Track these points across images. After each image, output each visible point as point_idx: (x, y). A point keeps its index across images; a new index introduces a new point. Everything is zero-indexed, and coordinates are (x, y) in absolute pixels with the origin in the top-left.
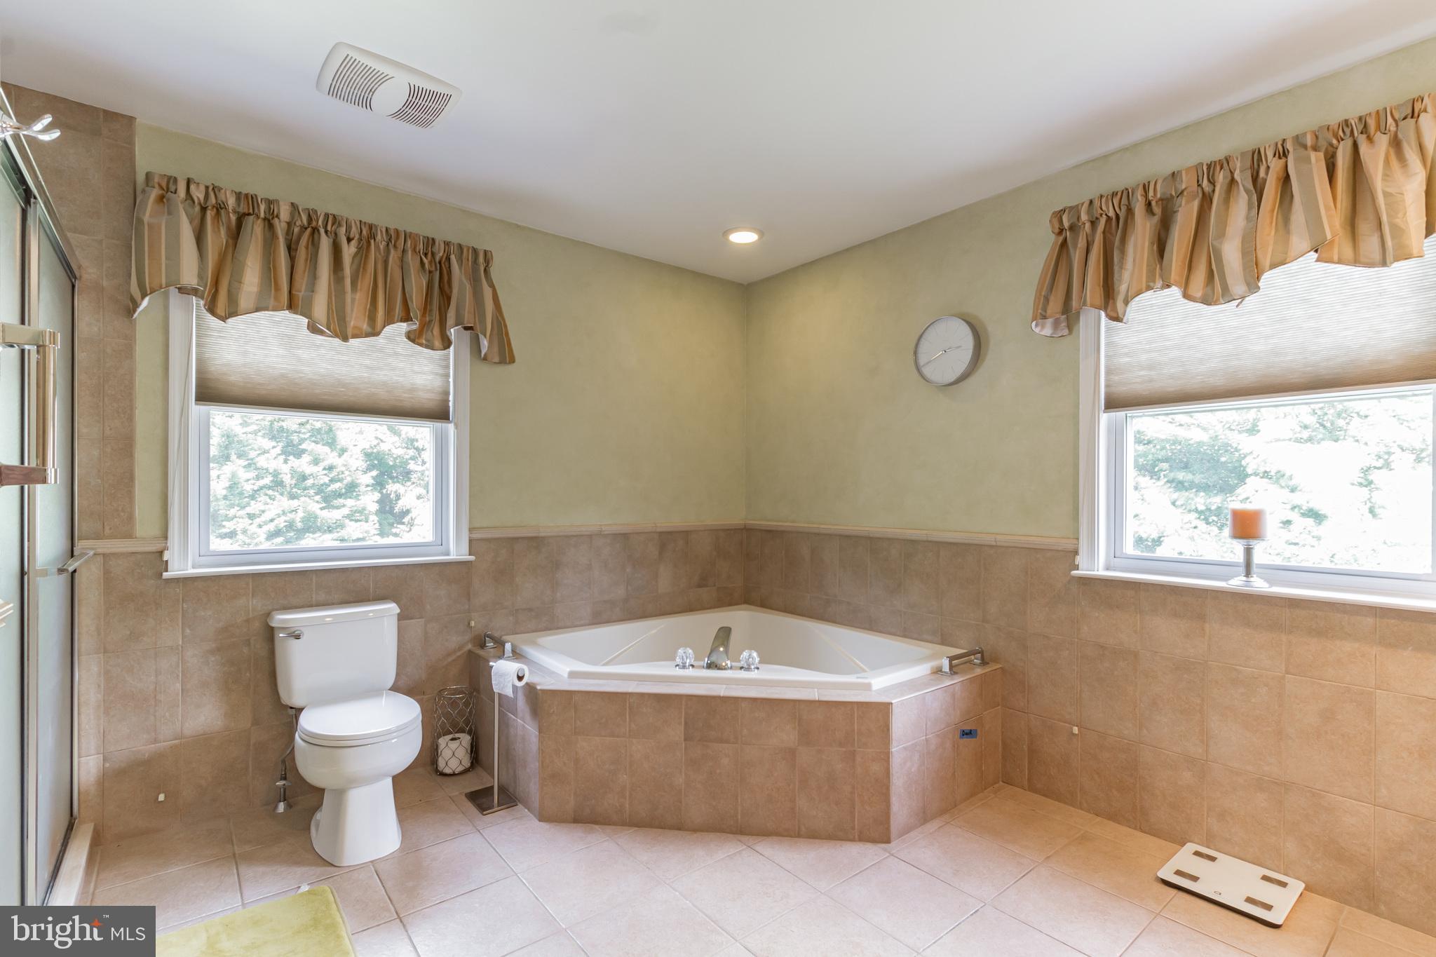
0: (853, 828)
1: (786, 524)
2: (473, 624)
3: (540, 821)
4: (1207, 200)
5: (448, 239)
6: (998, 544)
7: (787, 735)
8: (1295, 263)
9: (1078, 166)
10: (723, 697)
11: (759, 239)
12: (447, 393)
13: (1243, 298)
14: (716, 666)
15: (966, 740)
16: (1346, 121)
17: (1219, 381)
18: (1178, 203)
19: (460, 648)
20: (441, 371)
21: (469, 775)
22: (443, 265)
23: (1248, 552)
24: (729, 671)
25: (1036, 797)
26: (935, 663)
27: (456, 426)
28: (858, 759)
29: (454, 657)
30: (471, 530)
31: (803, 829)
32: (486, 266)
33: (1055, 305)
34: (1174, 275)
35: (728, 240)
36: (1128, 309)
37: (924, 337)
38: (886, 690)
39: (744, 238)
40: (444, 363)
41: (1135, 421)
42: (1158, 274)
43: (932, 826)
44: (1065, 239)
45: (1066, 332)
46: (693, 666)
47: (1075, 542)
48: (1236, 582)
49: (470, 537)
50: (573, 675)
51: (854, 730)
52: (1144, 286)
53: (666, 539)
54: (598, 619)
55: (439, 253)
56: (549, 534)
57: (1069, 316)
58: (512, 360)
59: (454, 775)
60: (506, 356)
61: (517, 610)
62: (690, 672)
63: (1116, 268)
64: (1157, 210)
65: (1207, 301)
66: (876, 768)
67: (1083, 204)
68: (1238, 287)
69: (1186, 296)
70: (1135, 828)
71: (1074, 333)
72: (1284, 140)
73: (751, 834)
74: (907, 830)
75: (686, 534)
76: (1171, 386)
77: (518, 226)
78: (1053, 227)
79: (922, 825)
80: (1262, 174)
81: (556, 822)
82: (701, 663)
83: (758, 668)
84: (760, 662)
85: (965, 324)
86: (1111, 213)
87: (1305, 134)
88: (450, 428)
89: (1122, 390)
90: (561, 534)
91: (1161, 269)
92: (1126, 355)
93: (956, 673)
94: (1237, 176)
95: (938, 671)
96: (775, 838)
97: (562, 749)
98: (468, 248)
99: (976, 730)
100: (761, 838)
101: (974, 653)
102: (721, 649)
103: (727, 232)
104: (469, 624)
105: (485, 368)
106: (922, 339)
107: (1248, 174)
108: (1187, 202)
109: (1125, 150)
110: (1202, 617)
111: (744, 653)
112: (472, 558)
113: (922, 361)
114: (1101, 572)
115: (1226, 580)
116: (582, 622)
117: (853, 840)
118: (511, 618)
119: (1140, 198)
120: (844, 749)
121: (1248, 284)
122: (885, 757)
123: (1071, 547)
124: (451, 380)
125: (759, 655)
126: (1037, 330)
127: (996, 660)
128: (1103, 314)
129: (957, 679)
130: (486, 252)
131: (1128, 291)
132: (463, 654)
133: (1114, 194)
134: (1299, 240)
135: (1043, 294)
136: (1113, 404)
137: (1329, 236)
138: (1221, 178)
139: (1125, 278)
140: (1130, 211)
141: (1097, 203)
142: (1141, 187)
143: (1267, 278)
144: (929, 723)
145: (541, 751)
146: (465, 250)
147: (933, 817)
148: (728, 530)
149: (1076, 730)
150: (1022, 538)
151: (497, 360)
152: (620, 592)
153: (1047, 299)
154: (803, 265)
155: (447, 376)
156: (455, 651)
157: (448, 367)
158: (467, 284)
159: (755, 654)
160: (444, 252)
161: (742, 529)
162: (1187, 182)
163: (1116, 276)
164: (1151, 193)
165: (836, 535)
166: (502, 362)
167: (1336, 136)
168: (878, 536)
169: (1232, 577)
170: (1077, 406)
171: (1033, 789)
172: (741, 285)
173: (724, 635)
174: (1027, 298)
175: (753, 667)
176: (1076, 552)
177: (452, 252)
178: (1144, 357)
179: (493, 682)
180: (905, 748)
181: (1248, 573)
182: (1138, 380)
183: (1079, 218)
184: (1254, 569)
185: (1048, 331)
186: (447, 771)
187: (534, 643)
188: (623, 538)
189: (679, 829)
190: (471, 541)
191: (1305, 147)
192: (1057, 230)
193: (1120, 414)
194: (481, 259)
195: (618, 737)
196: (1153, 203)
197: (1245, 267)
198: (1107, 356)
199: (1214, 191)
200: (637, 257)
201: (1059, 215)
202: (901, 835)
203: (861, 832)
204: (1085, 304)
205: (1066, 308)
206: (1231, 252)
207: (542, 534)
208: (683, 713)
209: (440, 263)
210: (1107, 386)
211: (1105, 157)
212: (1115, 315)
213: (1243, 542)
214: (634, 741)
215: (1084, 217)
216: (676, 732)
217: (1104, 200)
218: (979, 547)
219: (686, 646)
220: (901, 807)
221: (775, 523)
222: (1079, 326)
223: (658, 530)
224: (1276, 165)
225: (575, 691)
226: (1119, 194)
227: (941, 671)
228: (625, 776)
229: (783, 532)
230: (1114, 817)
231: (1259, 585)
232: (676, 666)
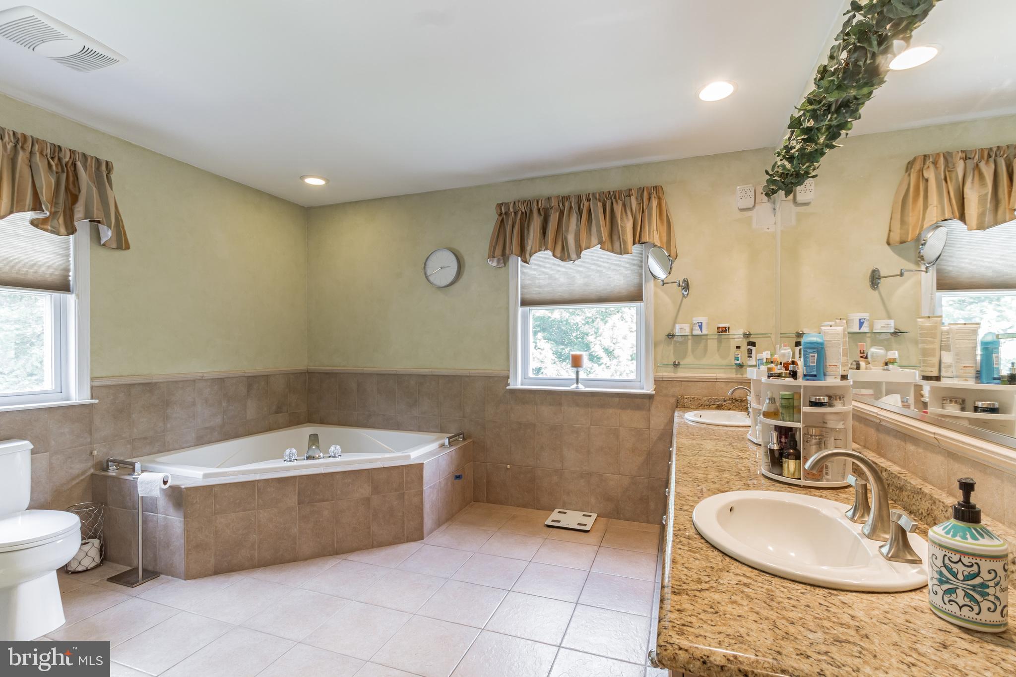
0: (404, 536)
1: (339, 368)
2: (95, 453)
3: (185, 580)
4: (562, 213)
5: (73, 148)
6: (471, 375)
7: (365, 490)
8: (592, 249)
9: (508, 182)
10: (324, 473)
11: (326, 184)
12: (68, 270)
13: (575, 261)
14: (314, 457)
15: (458, 481)
16: (609, 192)
17: (566, 296)
18: (550, 212)
19: (83, 473)
20: (62, 252)
21: (100, 569)
22: (69, 169)
23: (577, 373)
24: (322, 459)
25: (491, 505)
26: (441, 442)
27: (78, 296)
28: (406, 497)
29: (77, 481)
30: (92, 379)
31: (375, 542)
32: (108, 173)
33: (498, 251)
34: (549, 246)
35: (304, 182)
36: (531, 259)
37: (429, 258)
38: (419, 457)
39: (315, 182)
40: (64, 246)
41: (533, 311)
42: (543, 244)
43: (444, 527)
44: (503, 219)
45: (503, 265)
46: (296, 460)
47: (508, 372)
48: (573, 387)
49: (91, 385)
50: (206, 476)
51: (403, 481)
52: (538, 249)
53: (252, 382)
54: (201, 441)
55: (65, 158)
56: (161, 380)
57: (504, 258)
58: (128, 247)
59: (87, 570)
60: (121, 243)
61: (133, 440)
62: (295, 463)
63: (526, 238)
64: (542, 213)
65: (562, 259)
66: (416, 500)
67: (511, 203)
68: (573, 256)
69: (554, 256)
70: (534, 509)
71: (506, 265)
72: (589, 194)
73: (343, 553)
74: (431, 531)
75: (266, 377)
76: (548, 297)
77: (131, 144)
78: (497, 211)
79: (438, 528)
80: (582, 207)
81: (200, 577)
82: (302, 457)
83: (341, 456)
84: (342, 452)
85: (452, 254)
86: (523, 211)
87: (596, 193)
88: (71, 299)
89: (528, 297)
90: (170, 380)
91: (544, 242)
92: (530, 280)
93: (452, 446)
94: (573, 205)
95: (443, 446)
96: (359, 552)
97: (204, 527)
98: (92, 157)
99: (462, 475)
100: (350, 554)
101: (458, 435)
102: (314, 447)
103: (302, 177)
104: (91, 453)
105: (103, 252)
106: (428, 260)
107: (577, 205)
108: (554, 212)
109: (528, 179)
110: (560, 404)
111: (332, 447)
112: (96, 401)
113: (429, 273)
114: (519, 386)
115: (569, 387)
116: (188, 445)
117: (403, 542)
118: (129, 446)
119: (535, 206)
120: (398, 493)
121: (577, 255)
122: (421, 493)
123: (506, 375)
124: (71, 259)
125: (341, 448)
126: (490, 263)
127: (470, 437)
128: (519, 258)
129: (453, 448)
130: (107, 162)
131: (531, 249)
132: (86, 477)
133: (524, 201)
134: (594, 240)
135: (493, 245)
136: (525, 303)
137: (604, 240)
138: (567, 204)
139: (530, 244)
140: (531, 211)
141: (517, 203)
142: (536, 200)
143: (585, 253)
144: (441, 473)
145: (187, 531)
146: (89, 160)
147: (444, 523)
148: (296, 373)
149: (509, 467)
150: (484, 371)
151: (114, 246)
152: (218, 420)
153: (495, 248)
154: (350, 203)
155: (68, 256)
156: (78, 476)
157: (68, 249)
158: (94, 188)
159: (338, 447)
160: (70, 158)
161: (305, 373)
162: (554, 203)
163: (526, 241)
164: (540, 205)
165: (375, 374)
166: (119, 247)
167: (606, 197)
168: (402, 373)
169: (571, 385)
170: (508, 303)
171: (488, 501)
172: (303, 207)
173: (314, 439)
174: (484, 245)
175: (337, 455)
176: (508, 377)
177: (77, 159)
178: (537, 281)
179: (138, 489)
180: (430, 487)
181: (577, 383)
182: (535, 293)
183: (509, 209)
184: (580, 381)
185: (495, 264)
186: (80, 568)
187: (154, 462)
188: (220, 382)
189: (295, 561)
190: (92, 388)
191: (596, 199)
192: (499, 214)
193: (527, 308)
194: (104, 168)
195: (249, 510)
196: (541, 210)
197: (576, 248)
198: (521, 280)
199: (564, 210)
200: (227, 179)
201: (500, 206)
202: (429, 534)
203: (408, 537)
204: (512, 253)
205: (503, 254)
206: (571, 239)
207: (154, 381)
208: (297, 487)
209: (66, 165)
210: (521, 294)
211: (520, 181)
212: (525, 260)
213: (575, 369)
214: (261, 511)
215: (511, 210)
216: (292, 500)
217: (520, 203)
218: (461, 377)
219: (291, 447)
220: (428, 520)
221: (330, 368)
222: (509, 265)
223: (246, 375)
224: (586, 204)
225: (214, 485)
226: (527, 202)
227: (444, 445)
228: (255, 536)
229: (337, 374)
230: (525, 506)
231: (582, 388)
232: (284, 461)
